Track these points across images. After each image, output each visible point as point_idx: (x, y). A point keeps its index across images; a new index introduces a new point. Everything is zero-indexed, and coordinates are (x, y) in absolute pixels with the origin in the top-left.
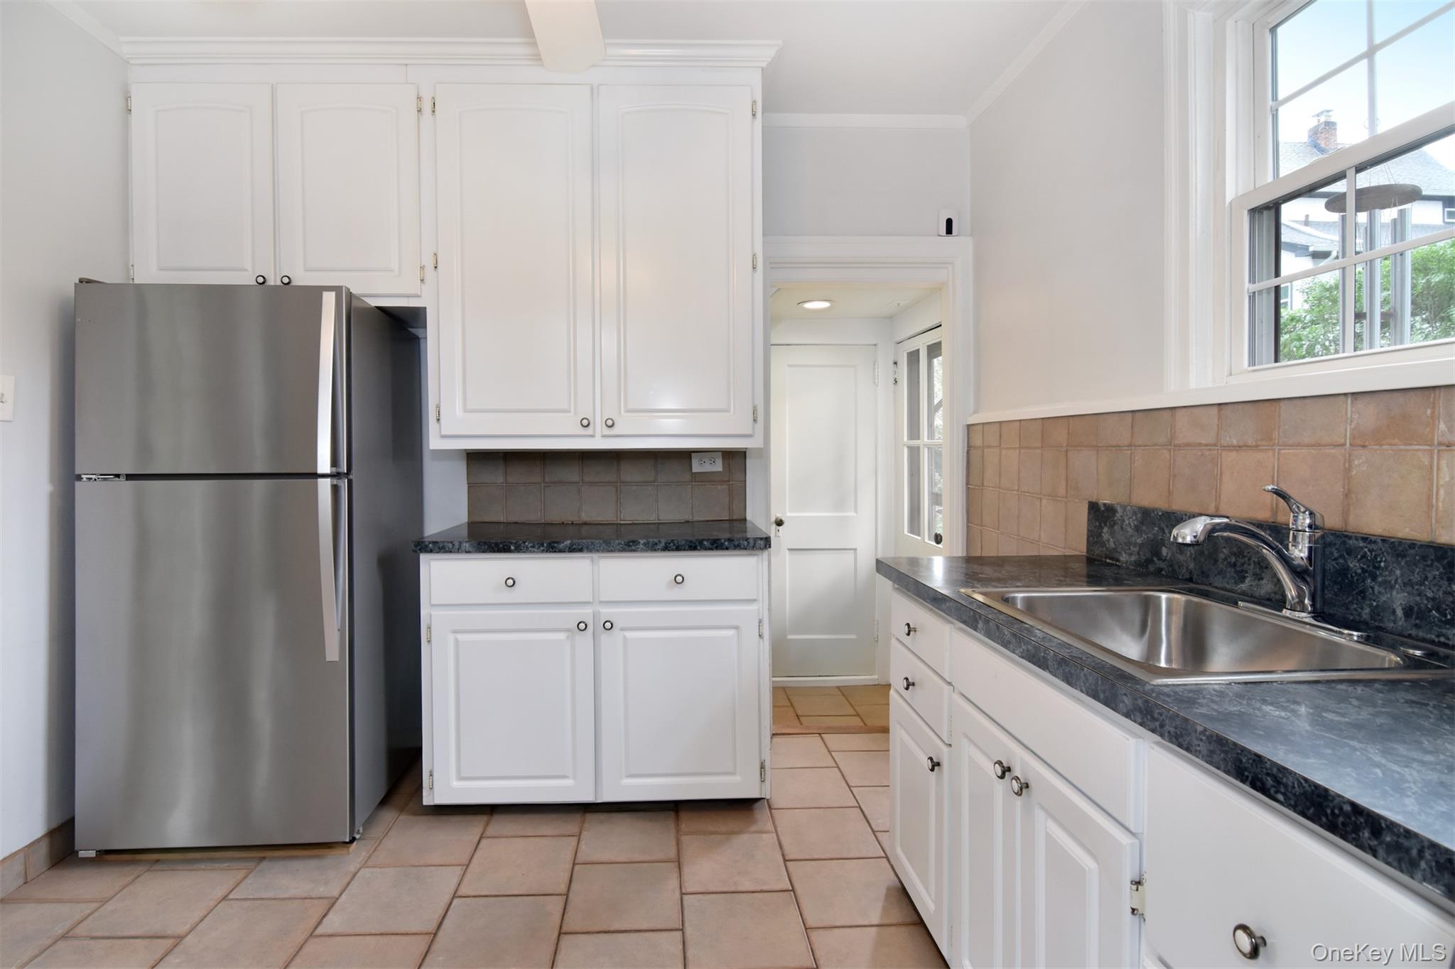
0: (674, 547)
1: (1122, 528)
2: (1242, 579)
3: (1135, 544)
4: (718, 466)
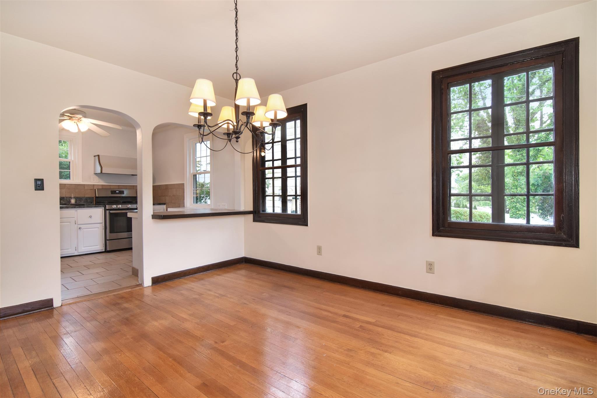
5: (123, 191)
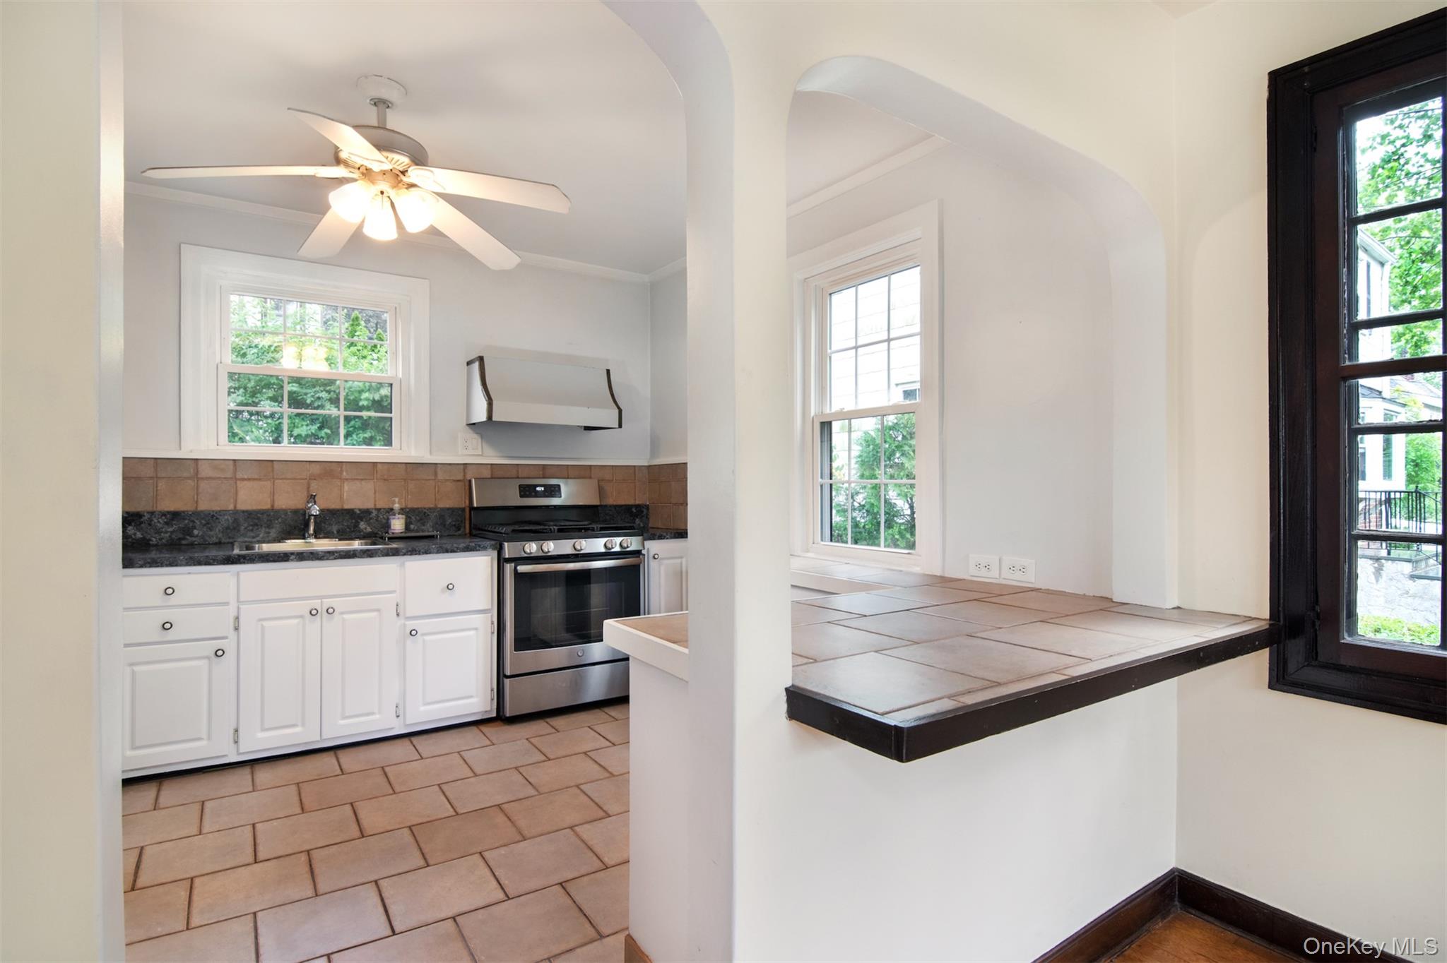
5: (559, 486)
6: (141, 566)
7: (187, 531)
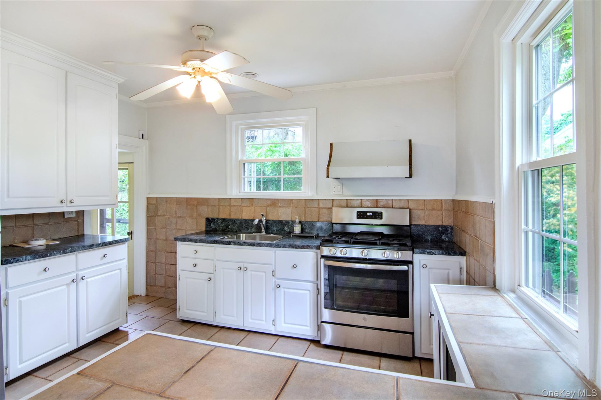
0: (105, 245)
1: (217, 223)
2: (248, 230)
3: (221, 226)
4: (74, 215)
5: (381, 213)
6: (187, 242)
7: (227, 226)
